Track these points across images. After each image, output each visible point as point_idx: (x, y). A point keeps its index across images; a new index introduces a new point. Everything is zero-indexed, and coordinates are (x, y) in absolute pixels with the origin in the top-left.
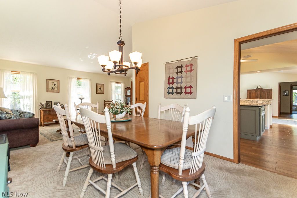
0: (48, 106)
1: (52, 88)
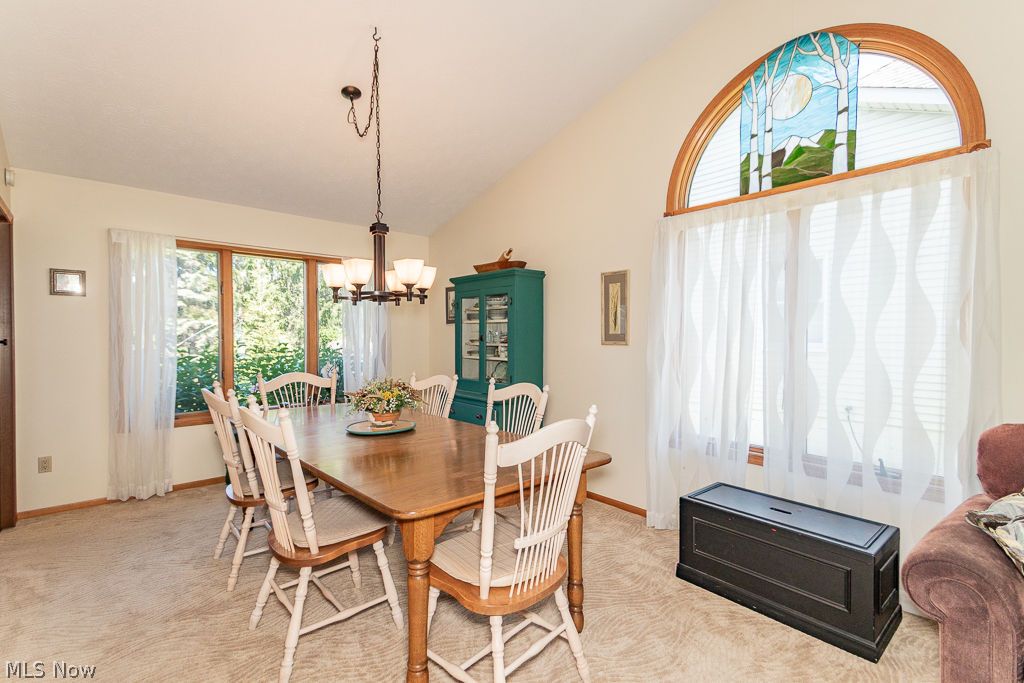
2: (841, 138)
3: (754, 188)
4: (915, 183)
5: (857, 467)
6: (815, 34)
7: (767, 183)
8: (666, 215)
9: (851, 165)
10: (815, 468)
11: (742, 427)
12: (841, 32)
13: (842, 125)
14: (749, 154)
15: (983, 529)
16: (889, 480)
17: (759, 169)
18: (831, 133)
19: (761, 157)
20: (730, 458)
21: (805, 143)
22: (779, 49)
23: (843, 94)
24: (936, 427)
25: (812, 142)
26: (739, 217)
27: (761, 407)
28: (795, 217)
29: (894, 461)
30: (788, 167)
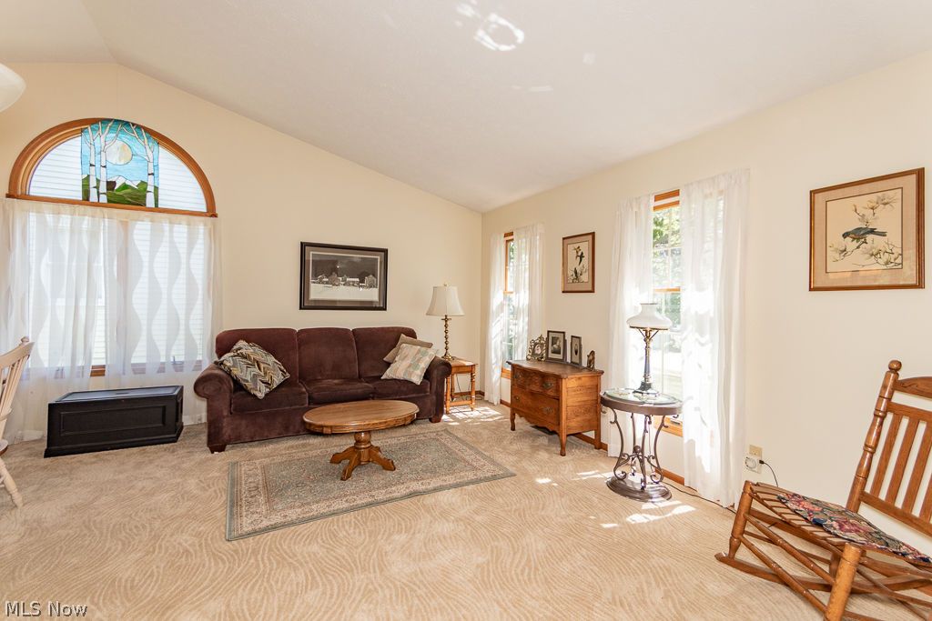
0: (554, 352)
1: (576, 272)
2: (150, 188)
3: (93, 198)
4: (189, 224)
5: (163, 363)
6: (133, 125)
7: (104, 199)
8: (9, 196)
9: (156, 204)
10: (139, 370)
11: (88, 354)
12: (147, 130)
13: (150, 180)
14: (89, 176)
15: (219, 364)
16: (178, 366)
17: (97, 187)
18: (143, 183)
19: (98, 181)
20: (78, 377)
21: (128, 183)
22: (110, 120)
23: (151, 165)
24: (199, 337)
25: (134, 184)
26: (85, 215)
27: (104, 339)
28: (125, 225)
29: (180, 359)
30: (118, 193)
